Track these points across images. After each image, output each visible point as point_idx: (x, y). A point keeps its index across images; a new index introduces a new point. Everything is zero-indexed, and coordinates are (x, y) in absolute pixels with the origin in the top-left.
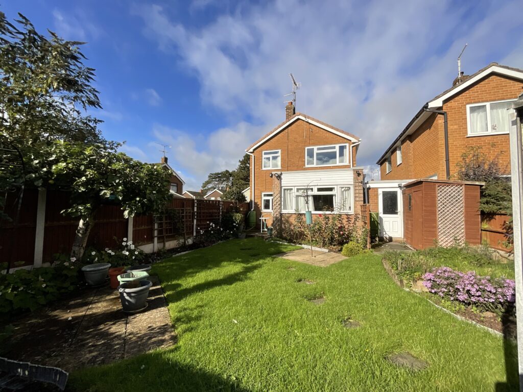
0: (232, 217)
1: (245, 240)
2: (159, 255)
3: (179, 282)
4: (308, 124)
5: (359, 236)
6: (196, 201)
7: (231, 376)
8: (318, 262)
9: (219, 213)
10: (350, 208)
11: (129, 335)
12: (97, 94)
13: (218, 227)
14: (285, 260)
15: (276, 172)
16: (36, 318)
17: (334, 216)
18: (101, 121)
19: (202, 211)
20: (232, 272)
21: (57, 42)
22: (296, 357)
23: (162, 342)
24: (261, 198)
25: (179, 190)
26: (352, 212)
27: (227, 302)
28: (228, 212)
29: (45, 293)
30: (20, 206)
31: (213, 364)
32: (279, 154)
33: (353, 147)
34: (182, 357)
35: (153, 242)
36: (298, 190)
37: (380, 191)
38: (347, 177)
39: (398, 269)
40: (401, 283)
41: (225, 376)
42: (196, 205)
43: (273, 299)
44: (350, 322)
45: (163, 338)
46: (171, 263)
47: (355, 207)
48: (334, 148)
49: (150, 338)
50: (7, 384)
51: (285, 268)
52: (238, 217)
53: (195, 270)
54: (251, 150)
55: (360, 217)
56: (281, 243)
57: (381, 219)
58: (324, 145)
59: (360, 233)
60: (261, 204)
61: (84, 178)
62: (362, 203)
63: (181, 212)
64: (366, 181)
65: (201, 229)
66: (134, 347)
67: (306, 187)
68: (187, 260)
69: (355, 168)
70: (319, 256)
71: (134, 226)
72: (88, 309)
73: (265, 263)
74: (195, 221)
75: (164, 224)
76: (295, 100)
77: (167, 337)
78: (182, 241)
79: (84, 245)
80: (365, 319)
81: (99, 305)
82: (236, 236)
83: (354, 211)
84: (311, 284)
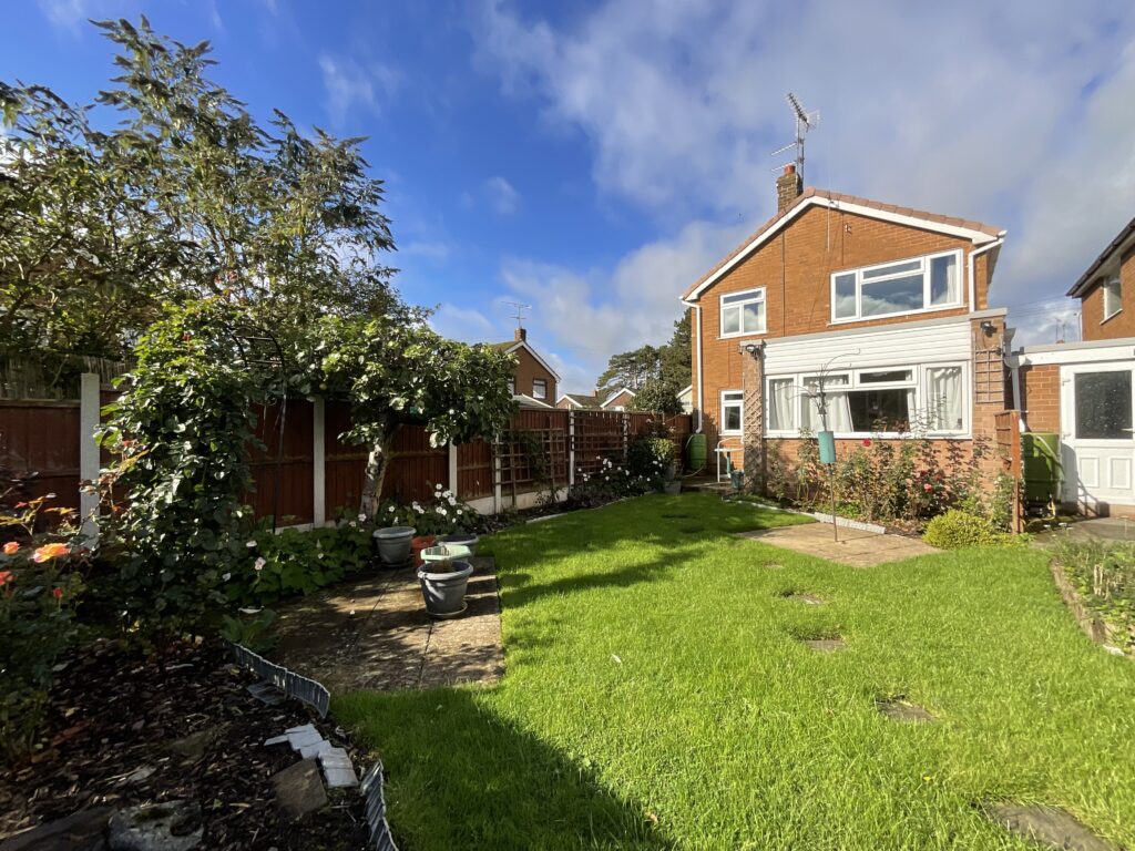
0: (648, 447)
1: (679, 498)
2: (503, 518)
3: (528, 571)
4: (838, 214)
5: (985, 497)
6: (572, 414)
7: (583, 757)
8: (850, 554)
9: (621, 439)
10: (960, 421)
11: (432, 652)
12: (387, 224)
13: (619, 469)
14: (762, 544)
15: (750, 342)
16: (309, 606)
17: (907, 443)
18: (395, 271)
19: (587, 435)
20: (636, 561)
21: (326, 145)
22: (731, 753)
23: (480, 674)
24: (719, 404)
25: (550, 395)
26: (966, 432)
27: (611, 620)
28: (641, 436)
29: (324, 569)
30: (282, 427)
31: (554, 728)
32: (762, 298)
33: (976, 256)
34: (504, 706)
35: (494, 495)
36: (806, 381)
37: (1067, 376)
38: (956, 340)
39: (1092, 591)
40: (1095, 630)
41: (571, 755)
42: (572, 421)
43: (709, 625)
44: (904, 708)
45: (483, 668)
46: (522, 536)
47: (976, 420)
48: (917, 265)
49: (463, 664)
50: (263, 694)
51: (757, 563)
52: (663, 446)
53: (562, 552)
54: (694, 296)
55: (993, 445)
56: (760, 506)
57: (1069, 453)
58: (888, 261)
59: (991, 488)
60: (719, 416)
61: (365, 378)
62: (1001, 408)
63: (543, 436)
64: (1015, 347)
65: (584, 471)
66: (436, 674)
67: (819, 374)
68: (551, 532)
69: (980, 314)
70: (856, 541)
71: (460, 463)
72: (379, 601)
73: (713, 549)
74: (572, 455)
75: (512, 460)
76: (802, 160)
77: (489, 667)
78: (546, 494)
79: (379, 495)
80: (946, 706)
81: (395, 596)
82: (658, 487)
83: (974, 431)
84: (813, 606)
